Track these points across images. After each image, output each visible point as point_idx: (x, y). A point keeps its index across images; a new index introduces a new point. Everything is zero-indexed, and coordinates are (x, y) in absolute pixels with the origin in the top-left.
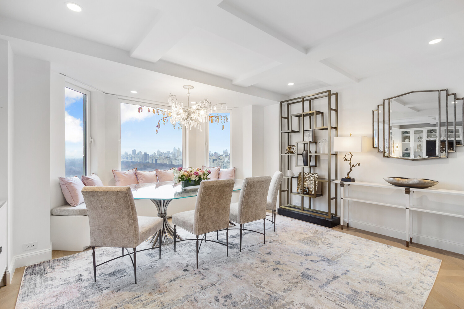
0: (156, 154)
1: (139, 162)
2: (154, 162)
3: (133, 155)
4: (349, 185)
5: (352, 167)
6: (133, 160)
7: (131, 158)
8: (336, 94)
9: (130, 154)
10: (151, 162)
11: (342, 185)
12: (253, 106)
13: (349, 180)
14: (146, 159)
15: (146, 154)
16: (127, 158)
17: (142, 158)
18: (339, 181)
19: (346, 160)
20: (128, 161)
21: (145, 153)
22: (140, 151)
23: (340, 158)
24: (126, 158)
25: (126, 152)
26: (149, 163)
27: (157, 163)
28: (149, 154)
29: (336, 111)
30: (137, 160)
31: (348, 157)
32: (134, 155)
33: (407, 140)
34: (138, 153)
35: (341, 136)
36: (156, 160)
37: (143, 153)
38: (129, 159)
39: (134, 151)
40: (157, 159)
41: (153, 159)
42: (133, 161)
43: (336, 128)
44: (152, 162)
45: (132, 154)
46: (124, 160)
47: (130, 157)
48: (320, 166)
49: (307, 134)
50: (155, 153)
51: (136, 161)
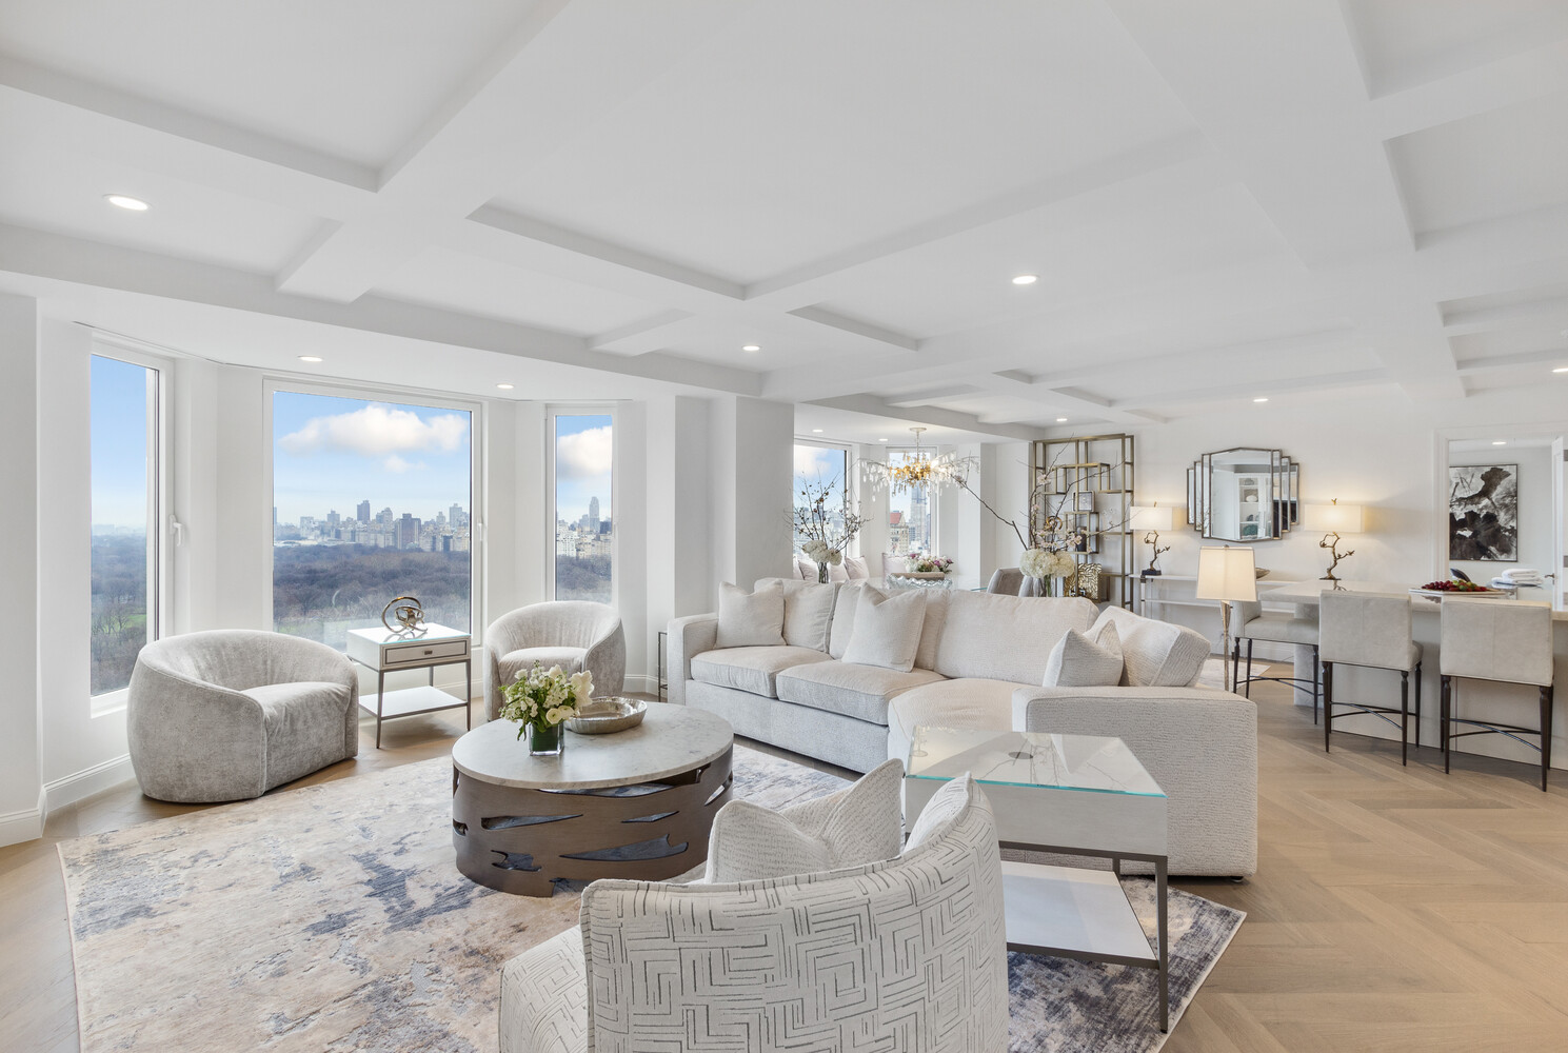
0: (448, 520)
1: (383, 546)
2: (440, 547)
3: (360, 523)
4: (1152, 580)
5: (1157, 552)
6: (361, 539)
7: (353, 532)
8: (1132, 437)
9: (349, 520)
10: (427, 547)
11: (1143, 580)
12: (982, 445)
13: (1153, 572)
14: (409, 537)
15: (408, 520)
16: (338, 535)
17: (395, 534)
18: (1137, 575)
19: (1148, 542)
20: (340, 543)
21: (407, 517)
22: (388, 510)
23: (1139, 539)
24: (333, 533)
25: (333, 512)
26: (420, 550)
27: (451, 549)
28: (419, 520)
29: (1132, 464)
30: (376, 540)
31: (1152, 538)
32: (365, 523)
33: (1250, 498)
34: (380, 518)
35: (1139, 505)
36: (446, 539)
37: (397, 516)
38: (343, 536)
39: (364, 509)
40: (451, 537)
41: (434, 538)
42: (360, 545)
43: (1131, 492)
44: (433, 549)
45: (355, 518)
46: (326, 539)
47: (350, 528)
48: (1103, 552)
49: (1082, 499)
50: (441, 516)
51: (372, 543)
